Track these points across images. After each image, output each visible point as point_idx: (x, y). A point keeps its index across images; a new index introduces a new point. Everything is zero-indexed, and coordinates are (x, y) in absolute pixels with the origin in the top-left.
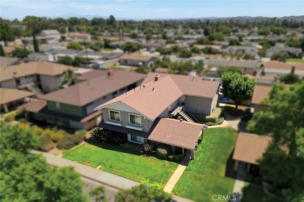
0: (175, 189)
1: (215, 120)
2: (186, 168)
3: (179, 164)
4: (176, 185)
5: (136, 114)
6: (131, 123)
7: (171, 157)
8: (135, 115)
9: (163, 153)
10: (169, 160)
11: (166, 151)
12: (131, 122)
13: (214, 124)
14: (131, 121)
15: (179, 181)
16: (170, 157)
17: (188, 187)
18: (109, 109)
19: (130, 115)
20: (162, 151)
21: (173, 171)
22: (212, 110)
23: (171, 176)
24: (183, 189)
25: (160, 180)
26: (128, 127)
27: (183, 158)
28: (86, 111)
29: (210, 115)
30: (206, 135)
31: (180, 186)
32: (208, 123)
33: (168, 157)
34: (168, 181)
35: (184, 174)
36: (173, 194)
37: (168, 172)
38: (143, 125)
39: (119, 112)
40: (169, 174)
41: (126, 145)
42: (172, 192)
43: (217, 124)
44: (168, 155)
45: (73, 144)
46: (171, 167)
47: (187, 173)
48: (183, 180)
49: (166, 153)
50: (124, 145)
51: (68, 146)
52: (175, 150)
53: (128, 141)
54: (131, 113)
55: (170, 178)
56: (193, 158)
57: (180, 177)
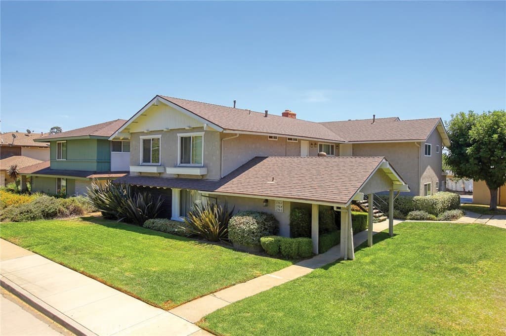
0: (227, 312)
1: (433, 208)
2: (312, 273)
3: (291, 263)
4: (239, 302)
5: (193, 130)
6: (181, 163)
7: (267, 240)
8: (191, 135)
9: (244, 227)
10: (261, 251)
11: (254, 221)
12: (183, 160)
13: (432, 216)
14: (182, 158)
16: (263, 239)
17: (291, 312)
18: (143, 133)
19: (182, 138)
20: (242, 221)
21: (258, 272)
22: (423, 186)
23: (241, 282)
24: (262, 318)
25: (182, 284)
26: (171, 171)
27: (315, 255)
28: (110, 162)
29: (418, 195)
30: (405, 228)
31: (257, 306)
32: (414, 213)
33: (259, 241)
34: (216, 292)
35: (294, 281)
36: (204, 329)
37: (236, 272)
38: (206, 162)
39: (159, 136)
40: (236, 275)
41: (157, 220)
42: (201, 321)
43: (441, 218)
44: (259, 234)
45: (37, 212)
46: (255, 266)
47: (310, 281)
48: (283, 294)
49: (254, 227)
50: (152, 220)
51: (21, 213)
52: (289, 227)
53: (172, 219)
54: (183, 130)
55: (234, 285)
56: (346, 254)
57: (274, 287)
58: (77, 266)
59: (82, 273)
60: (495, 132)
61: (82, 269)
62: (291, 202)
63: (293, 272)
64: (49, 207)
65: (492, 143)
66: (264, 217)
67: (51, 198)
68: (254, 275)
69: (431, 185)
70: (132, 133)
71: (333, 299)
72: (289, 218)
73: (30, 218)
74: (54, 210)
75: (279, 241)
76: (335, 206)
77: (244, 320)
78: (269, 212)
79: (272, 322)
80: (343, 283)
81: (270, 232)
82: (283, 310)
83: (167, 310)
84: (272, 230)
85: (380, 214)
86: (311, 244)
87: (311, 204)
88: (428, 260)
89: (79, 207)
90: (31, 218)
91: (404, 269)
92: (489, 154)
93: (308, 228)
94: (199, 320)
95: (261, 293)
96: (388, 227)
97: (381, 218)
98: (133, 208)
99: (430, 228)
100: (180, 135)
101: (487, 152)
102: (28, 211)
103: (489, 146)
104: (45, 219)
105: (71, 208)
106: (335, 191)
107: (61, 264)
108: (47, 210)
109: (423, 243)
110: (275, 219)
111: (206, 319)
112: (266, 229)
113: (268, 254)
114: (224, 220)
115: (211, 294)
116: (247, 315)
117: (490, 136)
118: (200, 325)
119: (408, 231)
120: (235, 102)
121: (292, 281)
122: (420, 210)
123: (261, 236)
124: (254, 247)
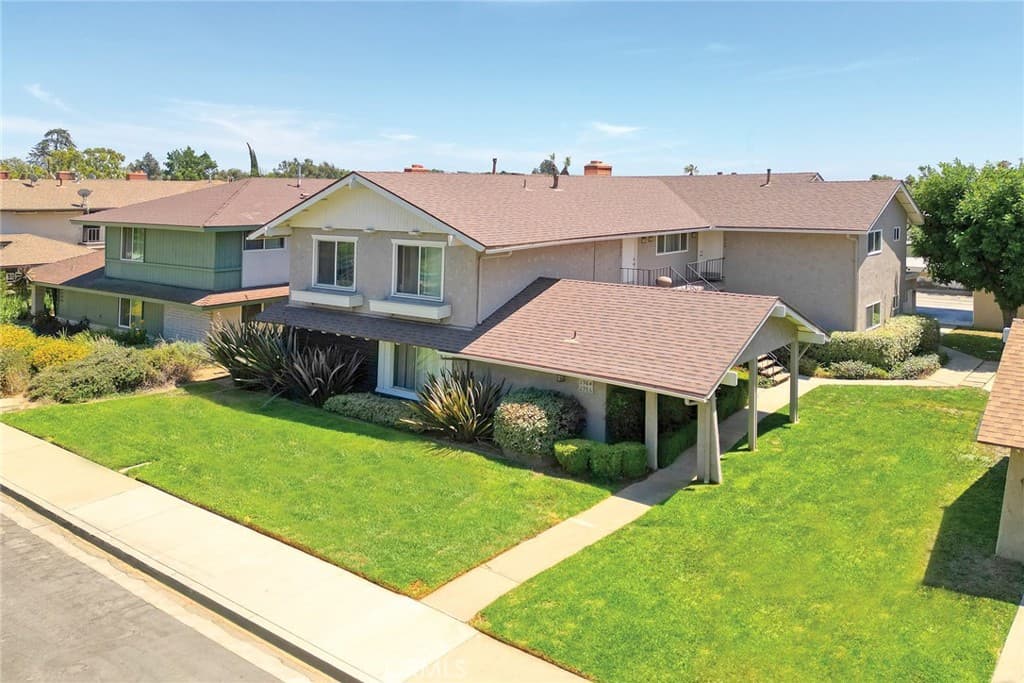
0: (515, 601)
1: (882, 355)
2: (647, 513)
3: (609, 493)
4: (531, 580)
5: (424, 236)
6: (399, 291)
7: (566, 449)
8: (420, 244)
9: (525, 425)
10: (554, 466)
11: (543, 413)
12: (402, 286)
13: (879, 371)
14: (399, 281)
15: (568, 563)
16: (559, 448)
17: (617, 599)
18: (319, 231)
19: (400, 248)
20: (521, 412)
21: (554, 515)
22: (865, 311)
23: (528, 538)
24: (573, 611)
25: (432, 547)
26: (378, 307)
27: (651, 471)
28: (240, 271)
29: (853, 331)
30: (823, 403)
31: (562, 589)
32: (844, 366)
33: (552, 449)
34: (490, 560)
35: (618, 534)
36: (483, 632)
37: (518, 518)
38: (450, 294)
39: (354, 239)
40: (518, 524)
41: (351, 398)
42: (477, 618)
43: (897, 373)
44: (553, 436)
45: (105, 381)
46: (550, 501)
47: (644, 533)
48: (601, 563)
49: (542, 424)
50: (342, 398)
51: (74, 385)
52: (604, 422)
53: (377, 390)
54: (404, 235)
55: (517, 544)
56: (708, 473)
57: (586, 548)
58: (238, 514)
59: (250, 526)
60: (1008, 209)
61: (248, 519)
62: (608, 385)
63: (615, 512)
64: (128, 371)
65: (1002, 230)
66: (561, 406)
67: (128, 350)
68: (549, 521)
69: (882, 305)
70: (293, 228)
71: (684, 571)
72: (605, 407)
73: (91, 395)
74: (137, 375)
75: (589, 451)
76: (687, 398)
77: (544, 615)
78: (568, 393)
79: (589, 619)
80: (700, 538)
81: (570, 431)
82: (603, 595)
83: (417, 598)
84: (573, 428)
85: (777, 369)
86: (644, 454)
87: (644, 392)
88: (854, 483)
89: (183, 365)
90: (94, 393)
91: (808, 505)
92: (997, 247)
93: (639, 426)
94: (472, 615)
95: (564, 561)
96: (789, 402)
97: (778, 378)
98: (304, 377)
99: (872, 401)
100: (396, 242)
101: (994, 243)
102: (87, 381)
103: (997, 234)
104: (119, 392)
105: (170, 368)
106: (688, 369)
107: (201, 507)
108: (123, 376)
109: (851, 442)
110: (579, 405)
111: (483, 614)
112: (563, 426)
113: (568, 473)
114: (486, 408)
115: (483, 565)
116: (548, 606)
117: (999, 215)
118: (475, 625)
119: (828, 409)
120: (495, 160)
121: (613, 534)
122: (855, 360)
123: (555, 441)
124: (542, 458)
